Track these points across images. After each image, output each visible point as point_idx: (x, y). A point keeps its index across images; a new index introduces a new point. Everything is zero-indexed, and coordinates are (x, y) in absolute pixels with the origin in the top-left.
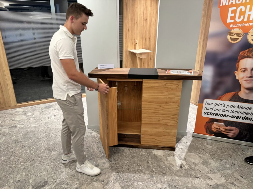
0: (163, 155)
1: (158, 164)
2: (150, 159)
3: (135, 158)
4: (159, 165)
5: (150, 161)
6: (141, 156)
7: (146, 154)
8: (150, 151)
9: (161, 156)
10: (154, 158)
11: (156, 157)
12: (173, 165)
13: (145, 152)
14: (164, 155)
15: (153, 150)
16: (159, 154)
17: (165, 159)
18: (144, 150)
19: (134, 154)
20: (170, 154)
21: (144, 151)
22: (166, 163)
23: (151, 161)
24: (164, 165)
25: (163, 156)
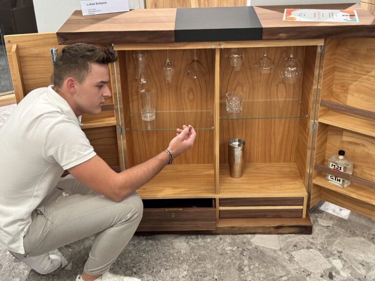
0: (279, 248)
1: (269, 271)
2: (246, 262)
3: (205, 261)
4: (273, 275)
5: (245, 266)
6: (222, 254)
7: (235, 248)
8: (245, 240)
9: (275, 251)
10: (257, 257)
11: (260, 255)
12: (308, 271)
13: (230, 244)
14: (282, 247)
15: (253, 235)
16: (268, 247)
17: (287, 257)
18: (228, 238)
19: (203, 252)
20: (297, 243)
21: (227, 240)
22: (291, 267)
23: (249, 266)
24: (284, 274)
25: (281, 250)
